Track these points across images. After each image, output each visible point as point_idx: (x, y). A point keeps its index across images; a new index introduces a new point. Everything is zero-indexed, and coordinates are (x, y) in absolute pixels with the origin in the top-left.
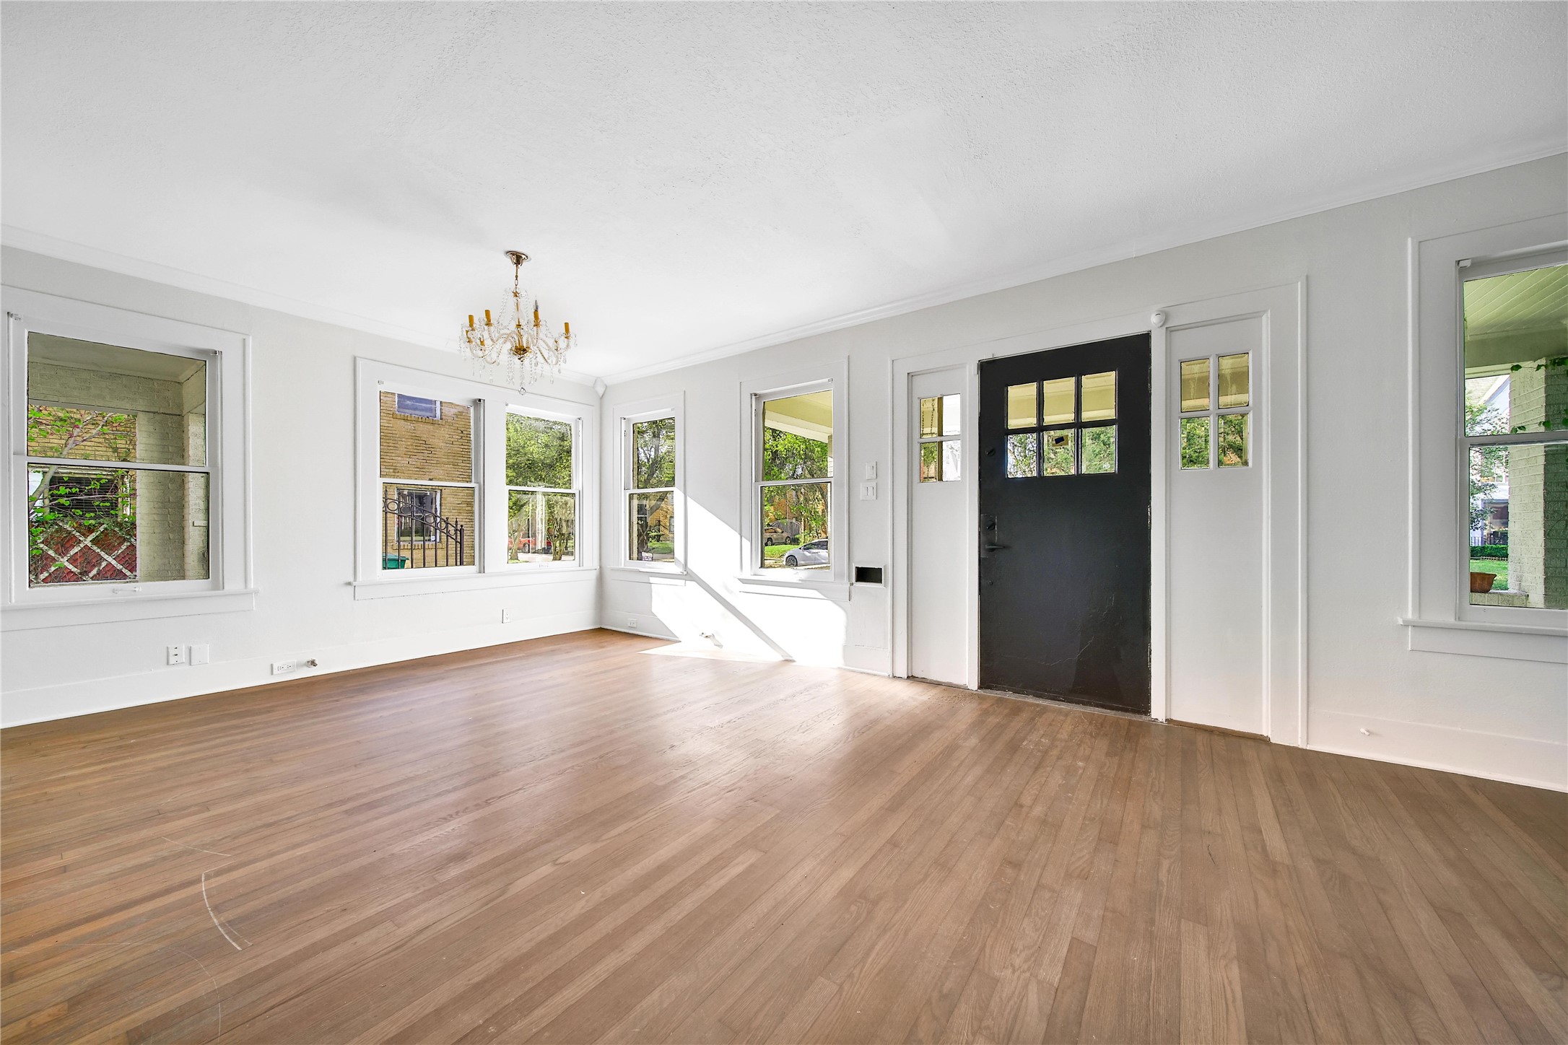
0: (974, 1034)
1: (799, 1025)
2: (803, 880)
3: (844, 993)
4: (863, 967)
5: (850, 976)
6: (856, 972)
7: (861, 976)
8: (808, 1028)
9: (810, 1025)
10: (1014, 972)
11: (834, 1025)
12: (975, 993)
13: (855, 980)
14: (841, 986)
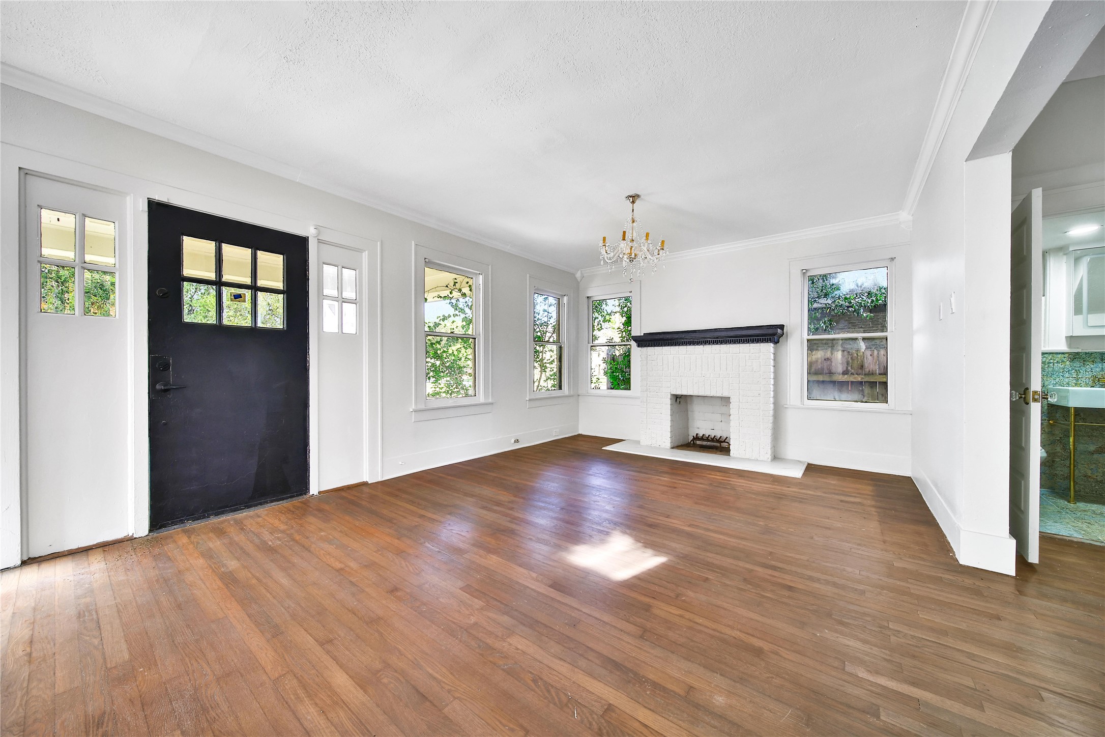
0: (506, 642)
1: (479, 727)
2: (326, 715)
3: (462, 697)
4: (444, 682)
5: (449, 691)
6: (447, 687)
7: (451, 685)
8: (484, 722)
9: (482, 720)
10: (472, 615)
11: (485, 706)
12: (481, 634)
13: (453, 689)
14: (455, 698)
